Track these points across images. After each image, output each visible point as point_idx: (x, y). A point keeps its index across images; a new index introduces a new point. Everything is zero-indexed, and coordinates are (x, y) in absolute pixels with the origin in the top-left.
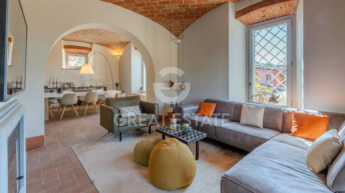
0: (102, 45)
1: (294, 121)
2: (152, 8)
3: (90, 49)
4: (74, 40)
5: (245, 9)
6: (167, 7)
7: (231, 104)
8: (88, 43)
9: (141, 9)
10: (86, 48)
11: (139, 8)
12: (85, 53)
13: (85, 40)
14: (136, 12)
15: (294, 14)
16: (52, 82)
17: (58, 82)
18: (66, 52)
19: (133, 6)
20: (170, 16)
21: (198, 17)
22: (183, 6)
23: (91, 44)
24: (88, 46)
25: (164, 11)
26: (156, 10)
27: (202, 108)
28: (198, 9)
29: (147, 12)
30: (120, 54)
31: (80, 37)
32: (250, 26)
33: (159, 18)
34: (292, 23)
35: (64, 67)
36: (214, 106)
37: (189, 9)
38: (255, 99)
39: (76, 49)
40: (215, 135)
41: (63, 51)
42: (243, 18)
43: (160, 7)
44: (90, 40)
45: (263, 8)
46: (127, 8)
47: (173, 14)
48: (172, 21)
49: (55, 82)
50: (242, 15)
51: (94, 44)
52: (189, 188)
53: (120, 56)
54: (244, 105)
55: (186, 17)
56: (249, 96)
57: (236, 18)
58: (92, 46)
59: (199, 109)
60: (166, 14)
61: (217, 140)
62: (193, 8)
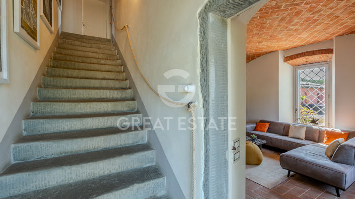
1: (326, 136)
5: (292, 56)
7: (281, 124)
15: (331, 61)
27: (259, 126)
32: (295, 67)
34: (329, 67)
36: (268, 125)
38: (299, 121)
40: (271, 142)
42: (290, 62)
45: (306, 57)
50: (289, 60)
52: (260, 165)
54: (291, 125)
56: (295, 119)
57: (285, 61)
59: (256, 126)
61: (272, 146)
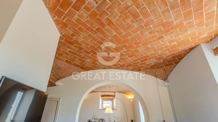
0: (121, 92)
2: (137, 65)
3: (114, 96)
4: (106, 92)
6: (147, 62)
8: (113, 92)
9: (131, 68)
10: (112, 96)
11: (129, 67)
12: (112, 98)
13: (111, 91)
14: (129, 70)
16: (94, 118)
17: (97, 118)
18: (102, 99)
19: (125, 67)
20: (152, 67)
21: (177, 63)
22: (159, 59)
23: (115, 92)
24: (113, 94)
25: (146, 66)
26: (141, 66)
28: (173, 57)
29: (136, 69)
30: (133, 98)
31: (108, 90)
33: (145, 70)
35: (100, 108)
37: (166, 60)
39: (107, 97)
41: (101, 98)
43: (142, 64)
44: (113, 91)
46: (122, 69)
47: (154, 66)
48: (156, 70)
49: (95, 118)
51: (116, 93)
53: (133, 99)
55: (167, 65)
58: (115, 94)
60: (148, 67)
62: (168, 58)
